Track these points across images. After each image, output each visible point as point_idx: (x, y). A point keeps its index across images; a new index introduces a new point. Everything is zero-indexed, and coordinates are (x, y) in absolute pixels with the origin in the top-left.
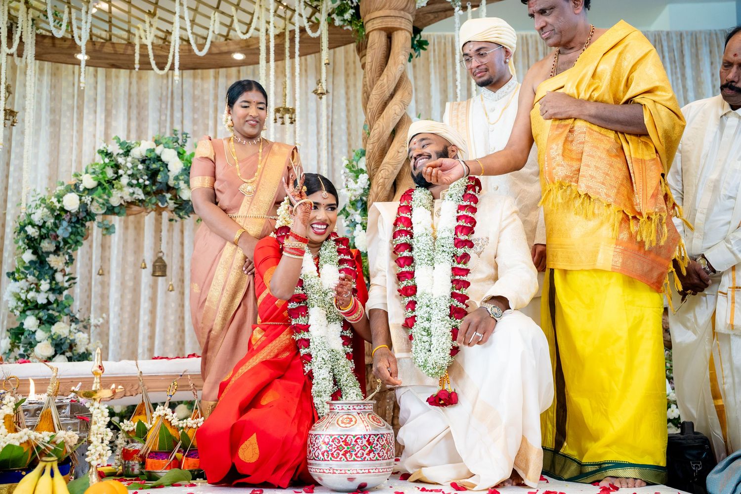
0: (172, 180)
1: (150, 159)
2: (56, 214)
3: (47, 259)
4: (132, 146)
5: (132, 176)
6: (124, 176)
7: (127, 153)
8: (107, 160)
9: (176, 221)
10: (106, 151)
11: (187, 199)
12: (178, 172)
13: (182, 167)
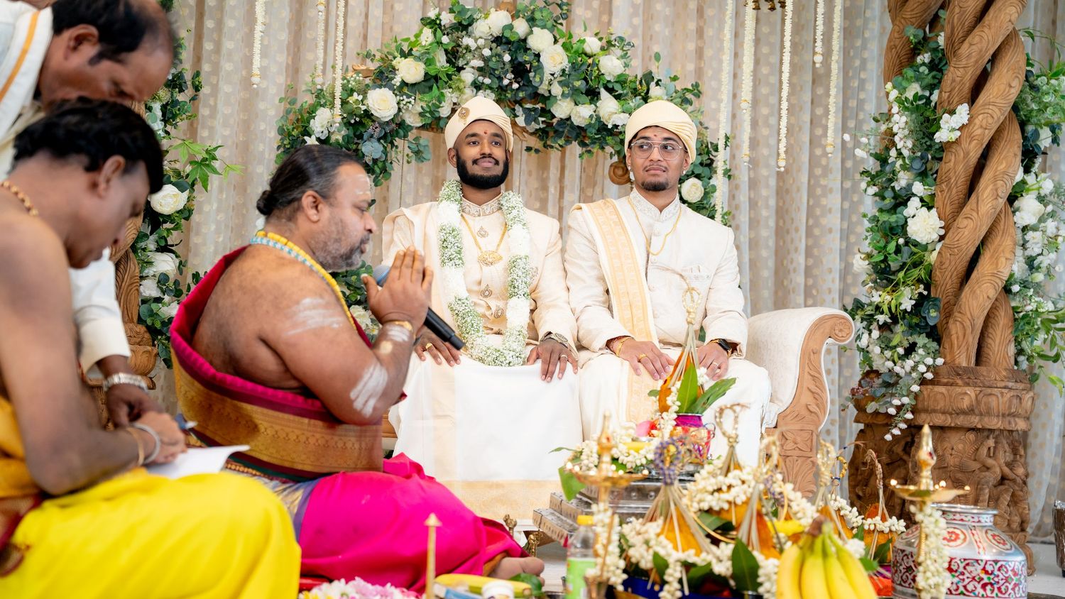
0: (547, 83)
1: (508, 42)
2: (353, 121)
4: (475, 16)
5: (480, 69)
6: (468, 68)
7: (463, 26)
8: (445, 39)
9: (537, 151)
10: (438, 22)
11: (563, 116)
12: (557, 70)
13: (567, 62)
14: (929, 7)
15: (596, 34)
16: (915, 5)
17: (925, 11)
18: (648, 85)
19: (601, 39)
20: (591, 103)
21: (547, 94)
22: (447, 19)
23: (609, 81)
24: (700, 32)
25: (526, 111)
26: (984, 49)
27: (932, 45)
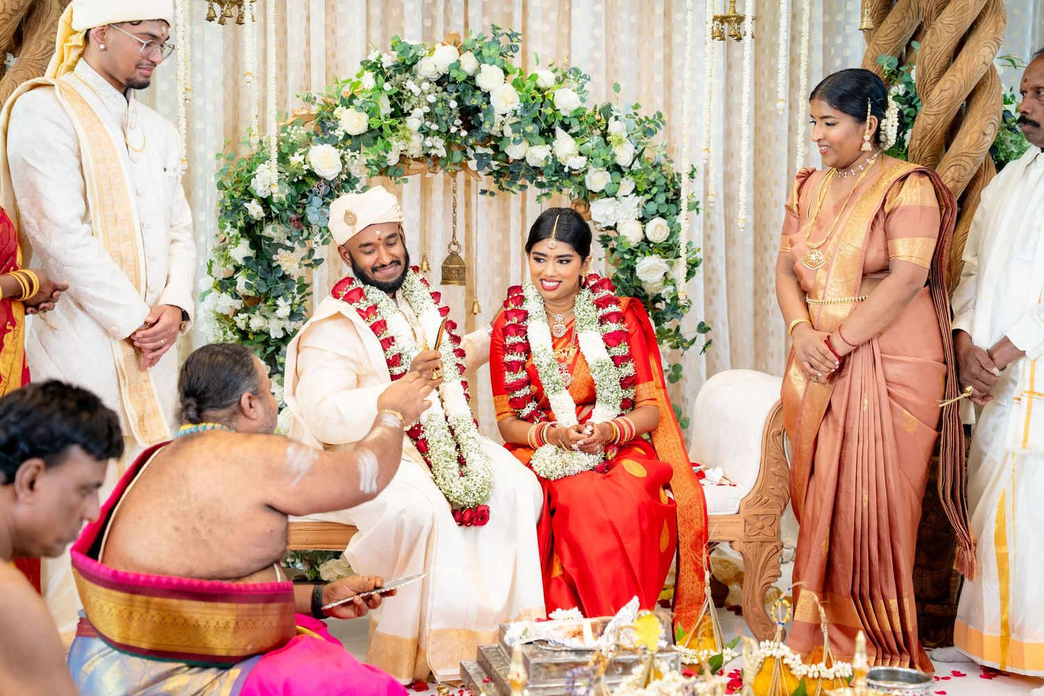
0: (499, 124)
1: (456, 82)
2: (296, 180)
3: (274, 257)
4: (419, 54)
5: (427, 115)
6: (414, 114)
7: (407, 67)
8: (387, 86)
9: (492, 194)
10: (379, 66)
11: (518, 157)
12: (508, 110)
13: (518, 102)
14: (903, 32)
15: (550, 65)
16: (889, 31)
17: (900, 36)
18: (607, 119)
19: (555, 71)
20: (547, 143)
21: (499, 135)
22: (388, 61)
23: (564, 117)
24: (668, 38)
25: (479, 157)
26: (956, 95)
27: (906, 79)
